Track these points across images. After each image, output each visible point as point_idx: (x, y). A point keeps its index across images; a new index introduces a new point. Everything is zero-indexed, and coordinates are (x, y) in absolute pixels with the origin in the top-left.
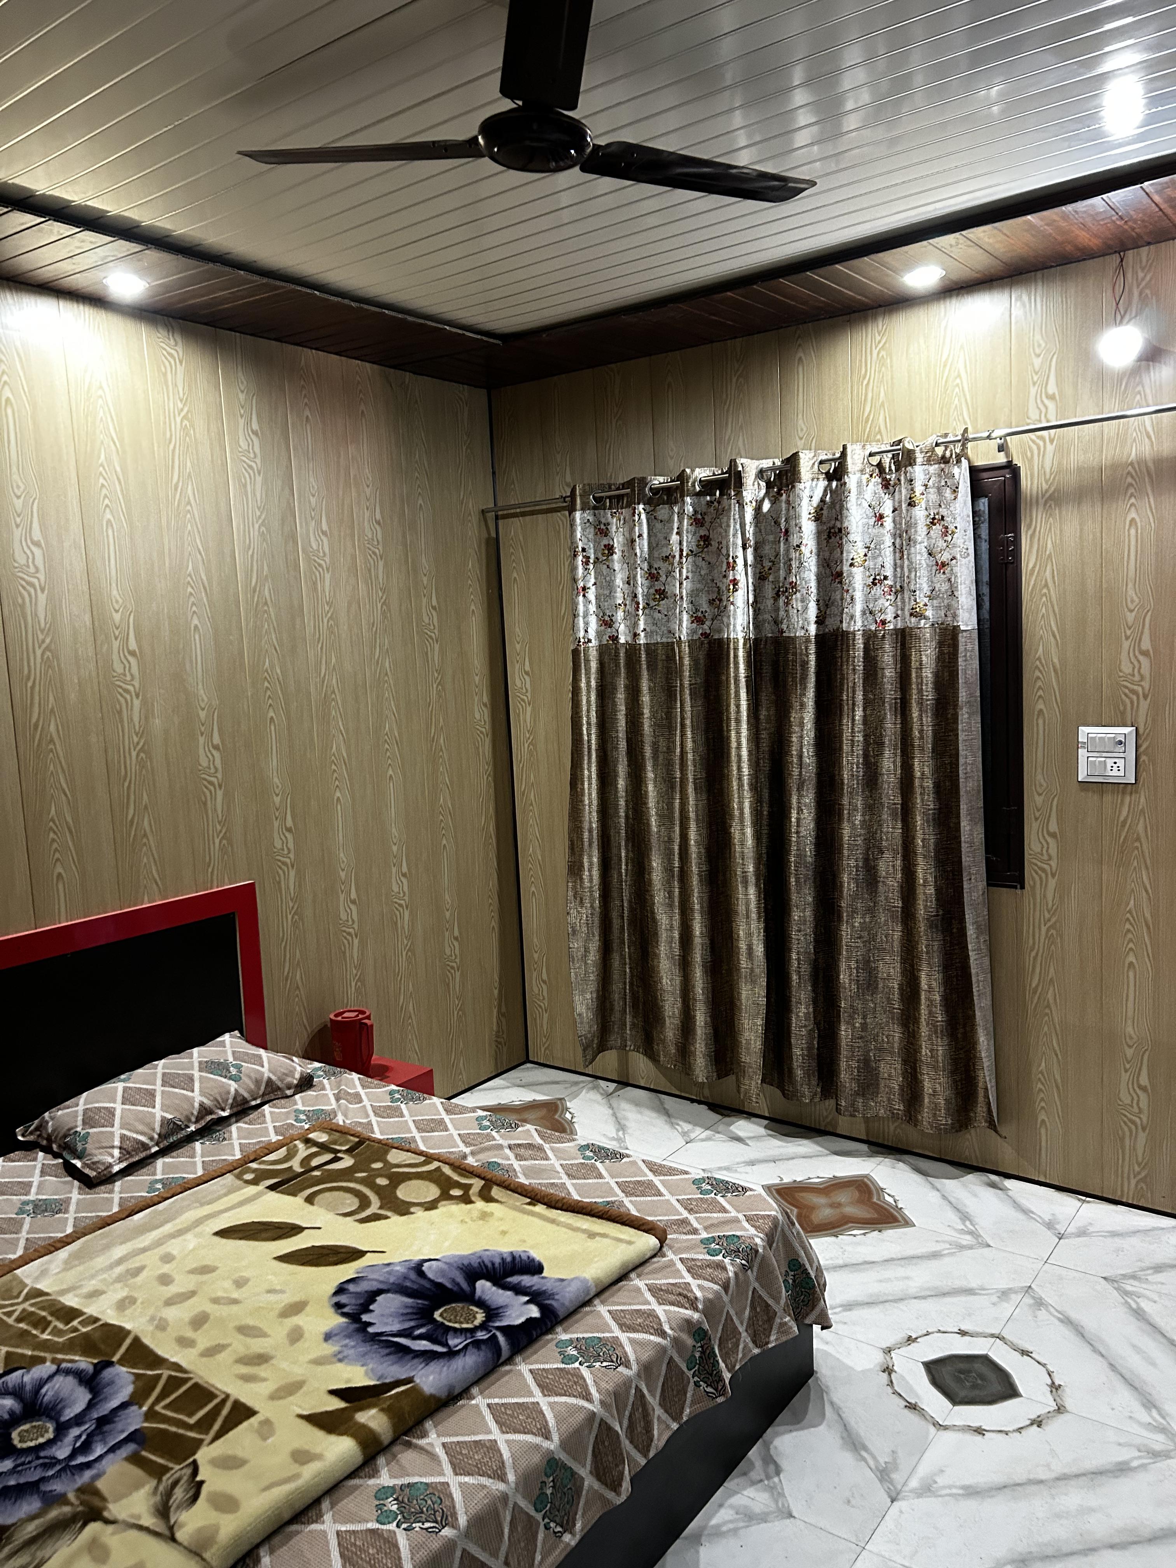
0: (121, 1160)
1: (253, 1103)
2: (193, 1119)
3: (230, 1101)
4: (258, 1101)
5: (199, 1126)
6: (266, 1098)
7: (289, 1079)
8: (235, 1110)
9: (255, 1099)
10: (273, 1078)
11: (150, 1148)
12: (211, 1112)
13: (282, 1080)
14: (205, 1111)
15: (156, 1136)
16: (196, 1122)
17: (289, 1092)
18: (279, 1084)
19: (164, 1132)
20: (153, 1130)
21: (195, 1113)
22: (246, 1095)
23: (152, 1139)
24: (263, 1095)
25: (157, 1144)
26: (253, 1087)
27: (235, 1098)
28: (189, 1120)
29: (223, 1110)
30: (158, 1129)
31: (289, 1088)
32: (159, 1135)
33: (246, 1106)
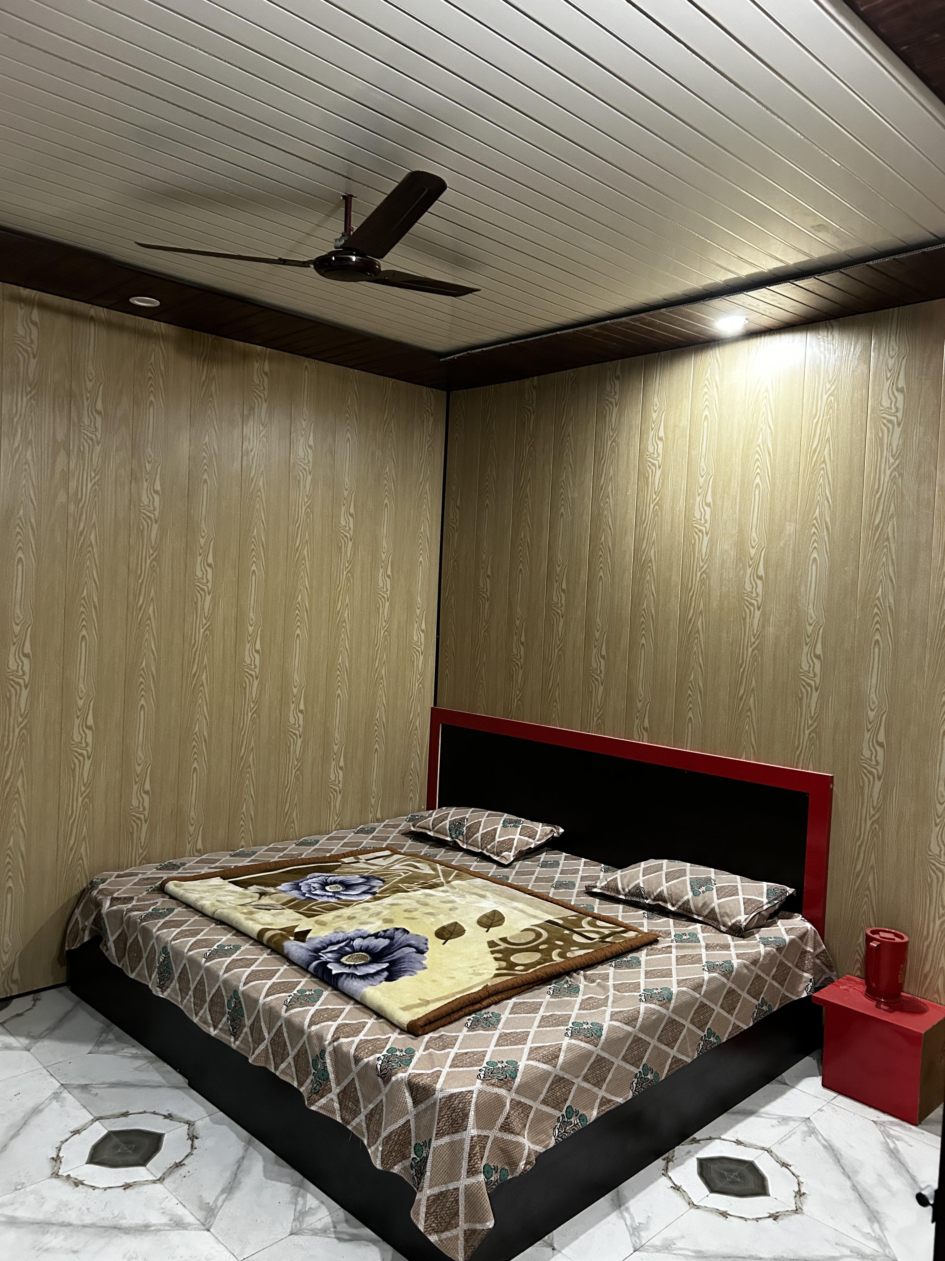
0: (602, 888)
1: (696, 917)
2: (652, 897)
3: (680, 903)
4: (700, 919)
5: (652, 903)
6: (706, 920)
7: (726, 919)
8: (680, 911)
9: (699, 915)
10: (717, 910)
11: (620, 894)
12: (665, 902)
13: (722, 916)
14: (660, 897)
15: (627, 890)
16: (654, 900)
17: (722, 928)
18: (719, 917)
19: (632, 891)
20: (628, 886)
21: (655, 894)
22: (692, 908)
23: (624, 890)
24: (705, 917)
25: (625, 895)
26: (700, 905)
27: (684, 903)
28: (650, 897)
29: (673, 906)
30: (630, 887)
31: (724, 926)
32: (629, 891)
33: (690, 915)
